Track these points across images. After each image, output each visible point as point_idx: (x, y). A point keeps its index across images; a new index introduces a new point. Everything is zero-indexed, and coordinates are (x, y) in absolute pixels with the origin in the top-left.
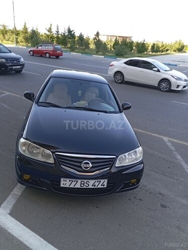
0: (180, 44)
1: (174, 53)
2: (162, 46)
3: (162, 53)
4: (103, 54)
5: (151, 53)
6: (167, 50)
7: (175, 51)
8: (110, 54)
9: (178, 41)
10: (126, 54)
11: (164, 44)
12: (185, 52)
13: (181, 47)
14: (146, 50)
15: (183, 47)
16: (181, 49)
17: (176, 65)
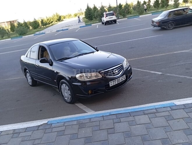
0: (57, 16)
1: (56, 23)
2: (48, 20)
3: (50, 25)
4: (9, 37)
5: (42, 27)
6: (52, 22)
7: (56, 21)
8: (13, 36)
9: (55, 14)
10: (27, 32)
11: (48, 18)
12: (63, 20)
13: (59, 17)
14: (39, 25)
15: (60, 17)
16: (59, 19)
17: (67, 29)
